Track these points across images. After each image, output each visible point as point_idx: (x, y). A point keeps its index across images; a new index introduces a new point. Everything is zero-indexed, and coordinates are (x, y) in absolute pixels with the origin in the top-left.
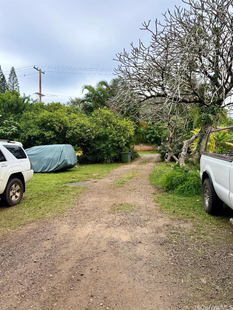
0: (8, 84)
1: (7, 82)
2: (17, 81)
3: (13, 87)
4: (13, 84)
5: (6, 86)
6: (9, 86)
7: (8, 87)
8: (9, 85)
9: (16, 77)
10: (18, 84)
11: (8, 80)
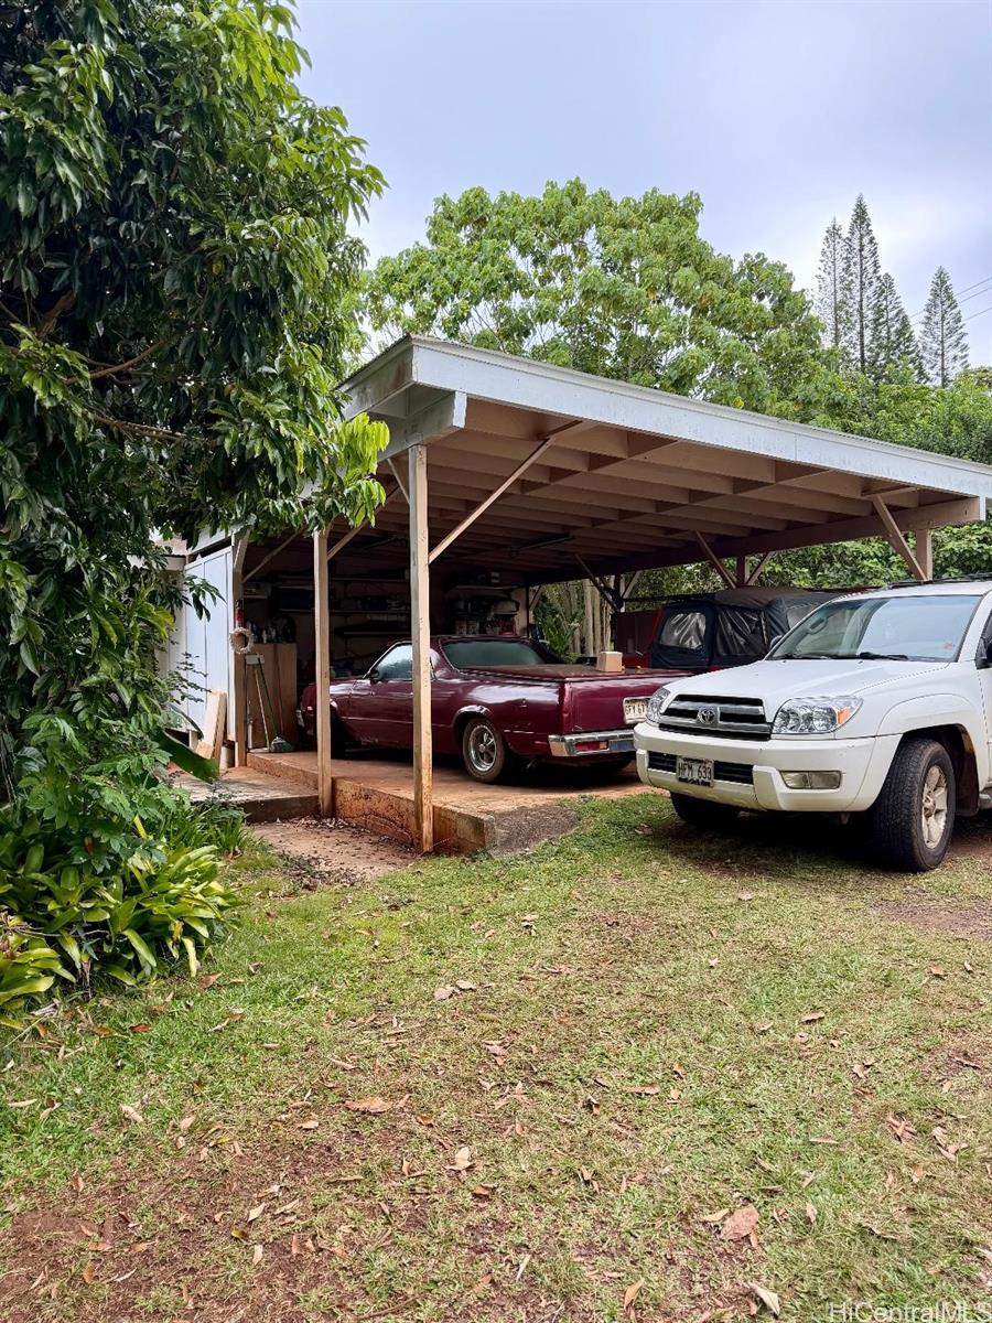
0: (920, 346)
1: (917, 339)
2: (960, 325)
3: (943, 355)
4: (942, 342)
5: (913, 355)
6: (925, 355)
7: (922, 357)
8: (924, 348)
9: (953, 305)
10: (963, 335)
11: (922, 328)
